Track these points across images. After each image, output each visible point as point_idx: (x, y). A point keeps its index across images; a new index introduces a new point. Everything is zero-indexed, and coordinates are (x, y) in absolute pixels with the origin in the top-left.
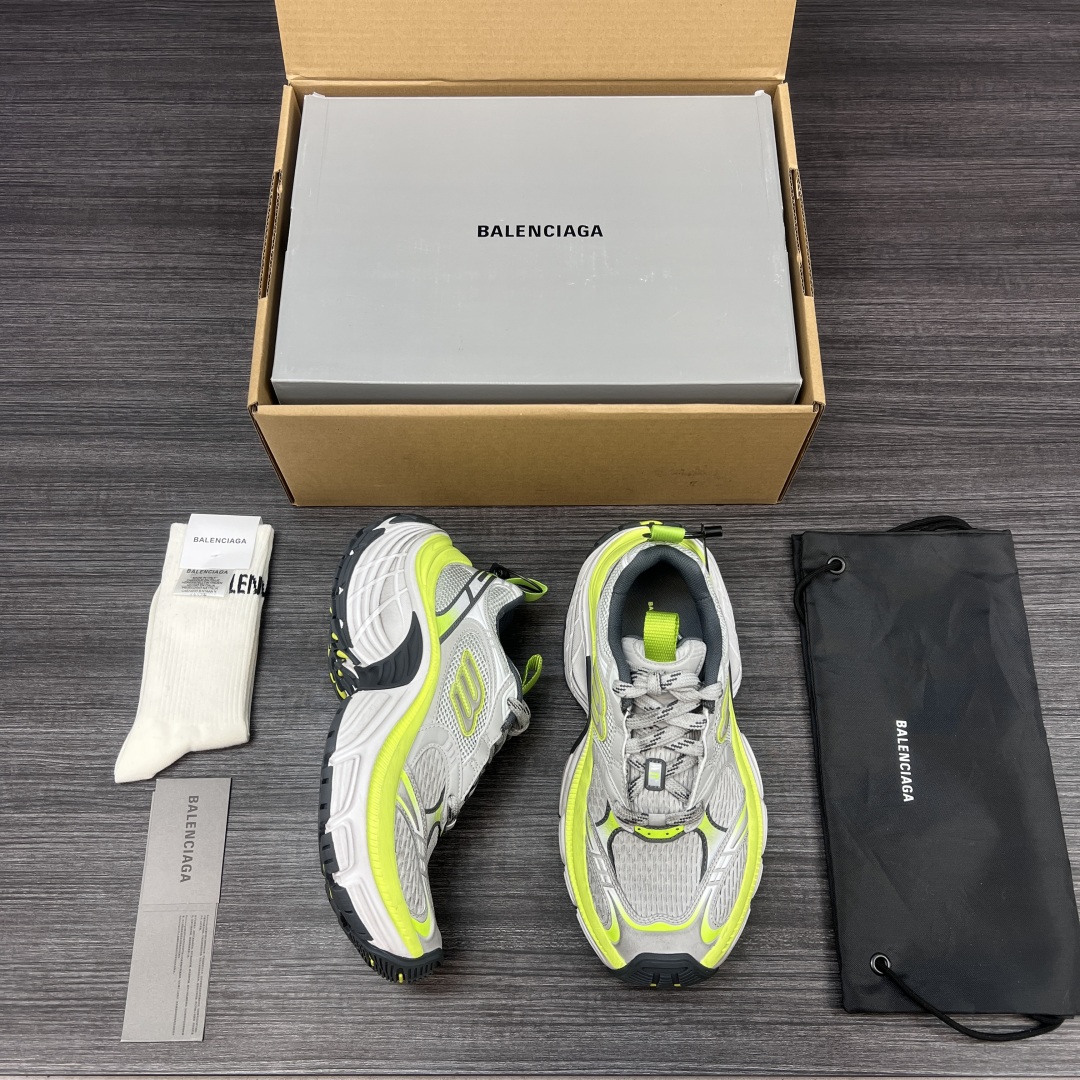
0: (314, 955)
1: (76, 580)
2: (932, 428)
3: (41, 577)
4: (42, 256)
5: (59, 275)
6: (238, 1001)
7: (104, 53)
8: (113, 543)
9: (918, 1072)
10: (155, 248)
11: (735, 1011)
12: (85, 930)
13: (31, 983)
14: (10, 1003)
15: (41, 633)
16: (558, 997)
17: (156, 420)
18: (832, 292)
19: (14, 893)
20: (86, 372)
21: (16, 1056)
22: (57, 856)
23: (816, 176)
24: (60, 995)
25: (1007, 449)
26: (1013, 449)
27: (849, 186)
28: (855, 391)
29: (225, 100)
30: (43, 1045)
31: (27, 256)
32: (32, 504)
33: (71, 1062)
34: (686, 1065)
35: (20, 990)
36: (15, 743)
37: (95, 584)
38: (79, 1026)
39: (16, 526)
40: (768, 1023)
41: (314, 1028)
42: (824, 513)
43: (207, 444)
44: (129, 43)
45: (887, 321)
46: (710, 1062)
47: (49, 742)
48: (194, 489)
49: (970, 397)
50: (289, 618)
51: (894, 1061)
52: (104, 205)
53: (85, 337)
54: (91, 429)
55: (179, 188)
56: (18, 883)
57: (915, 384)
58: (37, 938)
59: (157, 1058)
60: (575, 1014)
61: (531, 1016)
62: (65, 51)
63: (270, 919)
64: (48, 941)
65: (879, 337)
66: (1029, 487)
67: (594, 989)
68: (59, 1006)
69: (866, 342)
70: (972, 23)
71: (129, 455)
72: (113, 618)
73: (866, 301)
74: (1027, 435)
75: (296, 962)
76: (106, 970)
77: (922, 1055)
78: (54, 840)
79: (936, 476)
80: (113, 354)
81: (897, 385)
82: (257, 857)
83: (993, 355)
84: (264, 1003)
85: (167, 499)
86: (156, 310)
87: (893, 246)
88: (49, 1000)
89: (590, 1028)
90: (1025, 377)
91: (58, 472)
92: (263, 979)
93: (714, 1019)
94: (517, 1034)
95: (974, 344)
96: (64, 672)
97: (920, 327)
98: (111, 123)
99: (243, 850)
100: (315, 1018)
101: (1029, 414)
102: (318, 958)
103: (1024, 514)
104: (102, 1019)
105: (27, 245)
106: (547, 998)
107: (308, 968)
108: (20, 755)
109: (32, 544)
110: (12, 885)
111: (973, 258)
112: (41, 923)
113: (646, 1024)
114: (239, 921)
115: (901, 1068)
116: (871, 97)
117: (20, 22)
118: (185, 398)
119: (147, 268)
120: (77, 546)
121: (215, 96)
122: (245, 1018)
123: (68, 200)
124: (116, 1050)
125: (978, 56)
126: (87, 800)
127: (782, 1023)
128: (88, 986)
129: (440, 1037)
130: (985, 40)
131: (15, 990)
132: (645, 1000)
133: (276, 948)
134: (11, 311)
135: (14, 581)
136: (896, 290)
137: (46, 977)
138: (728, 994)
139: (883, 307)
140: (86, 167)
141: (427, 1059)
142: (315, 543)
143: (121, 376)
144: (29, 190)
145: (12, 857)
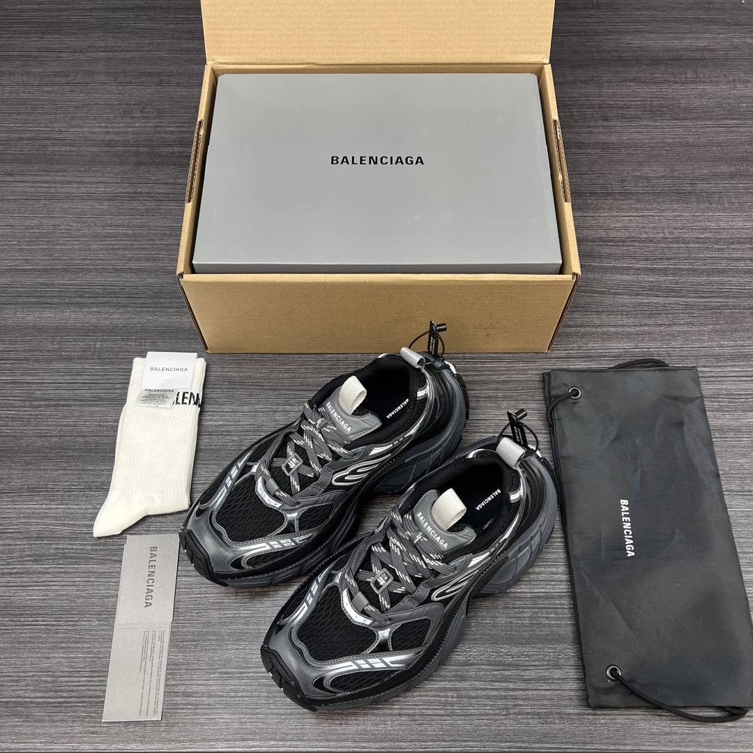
0: (249, 666)
1: (78, 403)
2: (678, 299)
3: (55, 400)
4: (57, 185)
5: (69, 198)
6: (194, 699)
7: (101, 54)
8: (105, 377)
9: (688, 750)
10: (135, 180)
11: (554, 706)
12: (83, 648)
13: (43, 685)
14: (29, 700)
15: (54, 439)
16: (426, 696)
17: (136, 294)
18: (604, 209)
19: (32, 621)
20: (87, 262)
21: (33, 738)
22: (64, 595)
23: (591, 133)
24: (65, 695)
25: (730, 313)
26: (736, 313)
27: (613, 138)
28: (623, 274)
29: (184, 83)
30: (52, 731)
31: (47, 185)
32: (48, 351)
33: (73, 743)
34: (520, 744)
35: (36, 690)
36: (35, 515)
37: (92, 406)
38: (78, 717)
39: (37, 366)
40: (578, 714)
41: (248, 718)
42: (605, 356)
43: (171, 310)
44: (118, 47)
45: (644, 227)
46: (537, 743)
47: (58, 515)
48: (162, 341)
49: (704, 278)
50: (229, 429)
51: (670, 741)
52: (100, 152)
53: (86, 239)
54: (90, 300)
55: (152, 140)
56: (35, 614)
57: (665, 269)
58: (49, 653)
59: (135, 740)
60: (438, 707)
61: (406, 709)
62: (75, 52)
63: (217, 640)
64: (57, 655)
65: (639, 238)
66: (748, 338)
67: (452, 690)
68: (64, 702)
69: (630, 242)
70: (693, 33)
71: (116, 318)
72: (105, 428)
73: (629, 214)
74: (745, 304)
75: (236, 670)
76: (98, 676)
77: (692, 737)
78: (62, 583)
79: (682, 331)
80: (106, 249)
81: (653, 270)
82: (207, 595)
83: (719, 250)
84: (212, 700)
85: (144, 348)
86: (137, 221)
87: (646, 178)
88: (57, 698)
89: (449, 718)
90: (741, 265)
91: (67, 329)
92: (211, 682)
93: (539, 711)
94: (396, 723)
95: (705, 243)
96: (70, 466)
97: (666, 231)
98: (106, 99)
99: (197, 591)
100: (250, 711)
101: (745, 289)
102: (252, 668)
103: (746, 357)
104: (95, 712)
105: (48, 178)
106: (418, 696)
107: (244, 675)
108: (37, 524)
109: (48, 379)
110: (31, 615)
111: (701, 186)
112: (52, 643)
113: (490, 715)
114: (194, 641)
115: (676, 746)
116: (627, 81)
117: (44, 33)
118: (156, 280)
119: (130, 193)
120: (80, 379)
121: (178, 81)
122: (199, 711)
123: (75, 149)
124: (105, 734)
125: (698, 55)
126: (85, 555)
127: (588, 714)
128: (85, 688)
129: (341, 724)
130: (702, 45)
131: (32, 691)
132: (489, 697)
133: (221, 660)
134: (35, 222)
135: (35, 403)
136: (649, 207)
137: (55, 682)
138: (548, 693)
139: (640, 218)
140: (88, 127)
141: (332, 740)
142: (246, 377)
143: (111, 265)
144: (49, 142)
145: (32, 595)
